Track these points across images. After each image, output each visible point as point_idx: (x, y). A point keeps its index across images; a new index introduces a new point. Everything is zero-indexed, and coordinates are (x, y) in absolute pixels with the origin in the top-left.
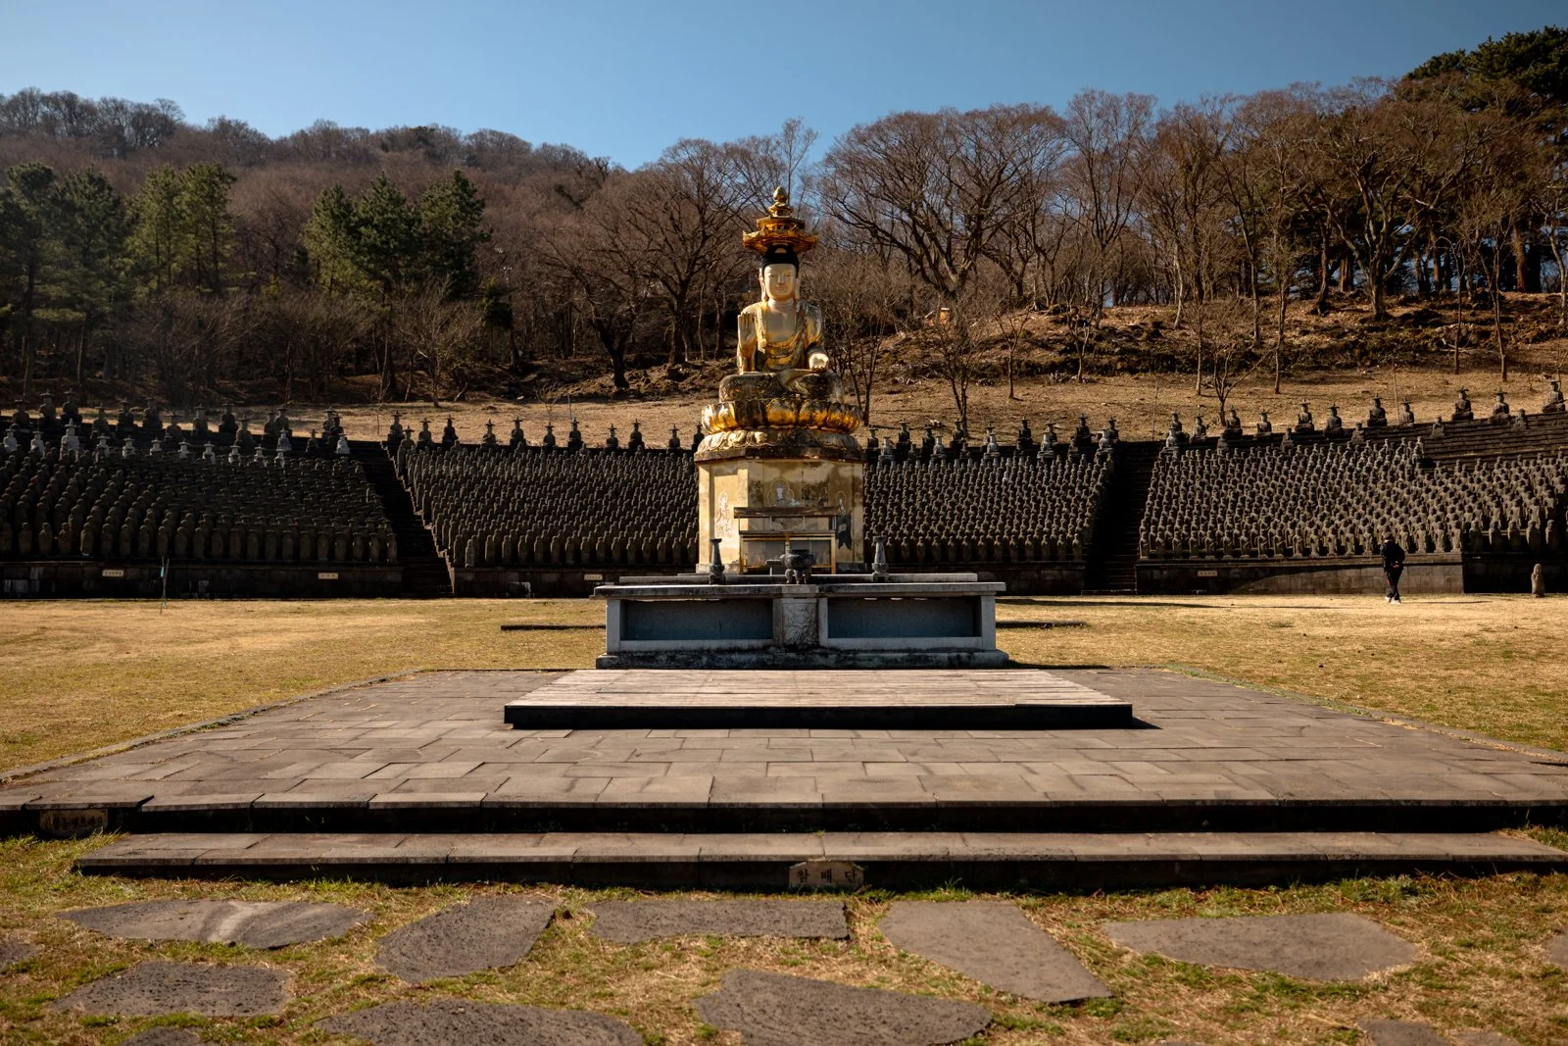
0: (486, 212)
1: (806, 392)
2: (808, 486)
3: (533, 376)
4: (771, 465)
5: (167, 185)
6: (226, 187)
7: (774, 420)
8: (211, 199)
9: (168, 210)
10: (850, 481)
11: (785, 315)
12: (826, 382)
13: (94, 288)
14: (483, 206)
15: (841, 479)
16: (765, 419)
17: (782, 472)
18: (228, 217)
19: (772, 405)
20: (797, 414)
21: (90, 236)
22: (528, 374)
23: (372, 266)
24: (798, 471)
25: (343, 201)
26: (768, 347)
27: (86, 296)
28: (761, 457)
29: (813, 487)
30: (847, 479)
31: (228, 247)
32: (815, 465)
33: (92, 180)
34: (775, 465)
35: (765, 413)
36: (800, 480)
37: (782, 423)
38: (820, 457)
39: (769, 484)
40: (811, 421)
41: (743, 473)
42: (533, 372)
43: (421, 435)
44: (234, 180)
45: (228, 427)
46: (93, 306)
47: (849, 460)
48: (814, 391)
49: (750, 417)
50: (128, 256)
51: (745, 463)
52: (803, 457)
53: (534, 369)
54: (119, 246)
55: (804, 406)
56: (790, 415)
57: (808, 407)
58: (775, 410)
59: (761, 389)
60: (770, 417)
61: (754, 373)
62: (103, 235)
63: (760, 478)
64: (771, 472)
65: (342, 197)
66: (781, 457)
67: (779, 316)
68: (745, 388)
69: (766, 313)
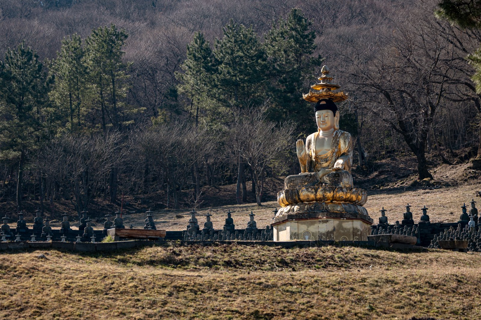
0: (317, 41)
1: (329, 182)
2: (321, 234)
3: (376, 173)
4: (302, 224)
5: (75, 49)
6: (120, 42)
7: (304, 199)
8: (110, 54)
9: (77, 68)
10: (351, 230)
11: (326, 139)
12: (339, 176)
13: (25, 133)
14: (314, 37)
15: (343, 229)
16: (299, 199)
17: (308, 227)
18: (123, 67)
19: (302, 191)
20: (316, 195)
21: (22, 95)
22: (371, 172)
23: (222, 97)
24: (316, 225)
25: (204, 45)
26: (316, 157)
27: (19, 140)
28: (296, 219)
29: (324, 234)
30: (349, 229)
31: (124, 89)
32: (326, 222)
33: (23, 52)
34: (304, 223)
35: (299, 196)
36: (317, 231)
37: (309, 200)
38: (327, 218)
39: (301, 233)
40: (324, 198)
41: (288, 228)
42: (376, 170)
44: (126, 37)
45: (38, 225)
46: (25, 147)
47: (349, 219)
48: (333, 181)
49: (292, 198)
50: (50, 106)
51: (288, 223)
52: (318, 218)
53: (377, 167)
54: (42, 100)
55: (319, 190)
56: (312, 196)
57: (322, 191)
58: (304, 194)
59: (305, 182)
60: (302, 197)
61: (307, 173)
62: (31, 93)
63: (296, 231)
64: (303, 227)
65: (203, 43)
66: (306, 219)
67: (323, 139)
68: (296, 182)
69: (317, 139)
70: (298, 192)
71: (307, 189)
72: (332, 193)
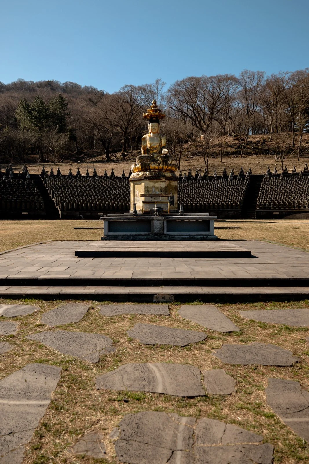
1: (161, 160)
3: (83, 155)
12: (167, 158)
14: (68, 105)
15: (171, 186)
17: (154, 184)
19: (152, 164)
20: (159, 167)
23: (35, 123)
24: (159, 183)
25: (27, 103)
26: (150, 147)
28: (148, 179)
29: (163, 188)
30: (173, 186)
32: (165, 182)
34: (152, 182)
35: (149, 167)
36: (159, 186)
37: (154, 169)
38: (165, 180)
39: (151, 187)
40: (163, 169)
41: (143, 184)
43: (51, 173)
47: (173, 180)
48: (164, 160)
49: (145, 168)
51: (144, 181)
52: (160, 180)
53: (83, 153)
55: (161, 164)
56: (157, 167)
58: (152, 166)
59: (148, 160)
60: (151, 168)
61: (146, 155)
63: (148, 186)
64: (151, 184)
65: (26, 102)
66: (154, 179)
67: (154, 138)
68: (144, 159)
69: (150, 137)
70: (149, 165)
71: (154, 163)
72: (167, 166)
